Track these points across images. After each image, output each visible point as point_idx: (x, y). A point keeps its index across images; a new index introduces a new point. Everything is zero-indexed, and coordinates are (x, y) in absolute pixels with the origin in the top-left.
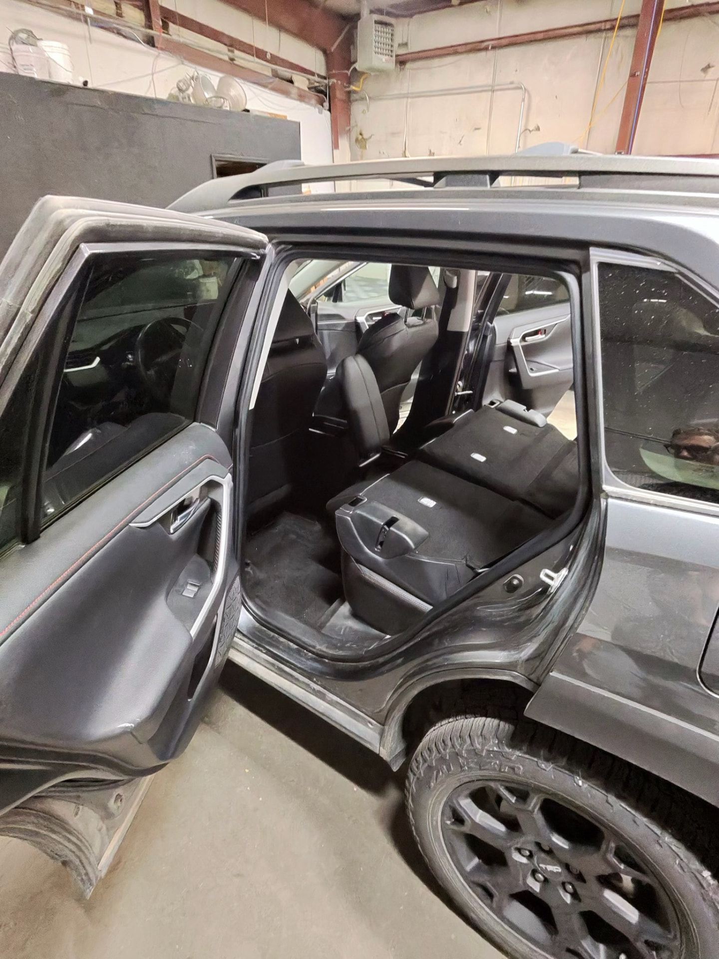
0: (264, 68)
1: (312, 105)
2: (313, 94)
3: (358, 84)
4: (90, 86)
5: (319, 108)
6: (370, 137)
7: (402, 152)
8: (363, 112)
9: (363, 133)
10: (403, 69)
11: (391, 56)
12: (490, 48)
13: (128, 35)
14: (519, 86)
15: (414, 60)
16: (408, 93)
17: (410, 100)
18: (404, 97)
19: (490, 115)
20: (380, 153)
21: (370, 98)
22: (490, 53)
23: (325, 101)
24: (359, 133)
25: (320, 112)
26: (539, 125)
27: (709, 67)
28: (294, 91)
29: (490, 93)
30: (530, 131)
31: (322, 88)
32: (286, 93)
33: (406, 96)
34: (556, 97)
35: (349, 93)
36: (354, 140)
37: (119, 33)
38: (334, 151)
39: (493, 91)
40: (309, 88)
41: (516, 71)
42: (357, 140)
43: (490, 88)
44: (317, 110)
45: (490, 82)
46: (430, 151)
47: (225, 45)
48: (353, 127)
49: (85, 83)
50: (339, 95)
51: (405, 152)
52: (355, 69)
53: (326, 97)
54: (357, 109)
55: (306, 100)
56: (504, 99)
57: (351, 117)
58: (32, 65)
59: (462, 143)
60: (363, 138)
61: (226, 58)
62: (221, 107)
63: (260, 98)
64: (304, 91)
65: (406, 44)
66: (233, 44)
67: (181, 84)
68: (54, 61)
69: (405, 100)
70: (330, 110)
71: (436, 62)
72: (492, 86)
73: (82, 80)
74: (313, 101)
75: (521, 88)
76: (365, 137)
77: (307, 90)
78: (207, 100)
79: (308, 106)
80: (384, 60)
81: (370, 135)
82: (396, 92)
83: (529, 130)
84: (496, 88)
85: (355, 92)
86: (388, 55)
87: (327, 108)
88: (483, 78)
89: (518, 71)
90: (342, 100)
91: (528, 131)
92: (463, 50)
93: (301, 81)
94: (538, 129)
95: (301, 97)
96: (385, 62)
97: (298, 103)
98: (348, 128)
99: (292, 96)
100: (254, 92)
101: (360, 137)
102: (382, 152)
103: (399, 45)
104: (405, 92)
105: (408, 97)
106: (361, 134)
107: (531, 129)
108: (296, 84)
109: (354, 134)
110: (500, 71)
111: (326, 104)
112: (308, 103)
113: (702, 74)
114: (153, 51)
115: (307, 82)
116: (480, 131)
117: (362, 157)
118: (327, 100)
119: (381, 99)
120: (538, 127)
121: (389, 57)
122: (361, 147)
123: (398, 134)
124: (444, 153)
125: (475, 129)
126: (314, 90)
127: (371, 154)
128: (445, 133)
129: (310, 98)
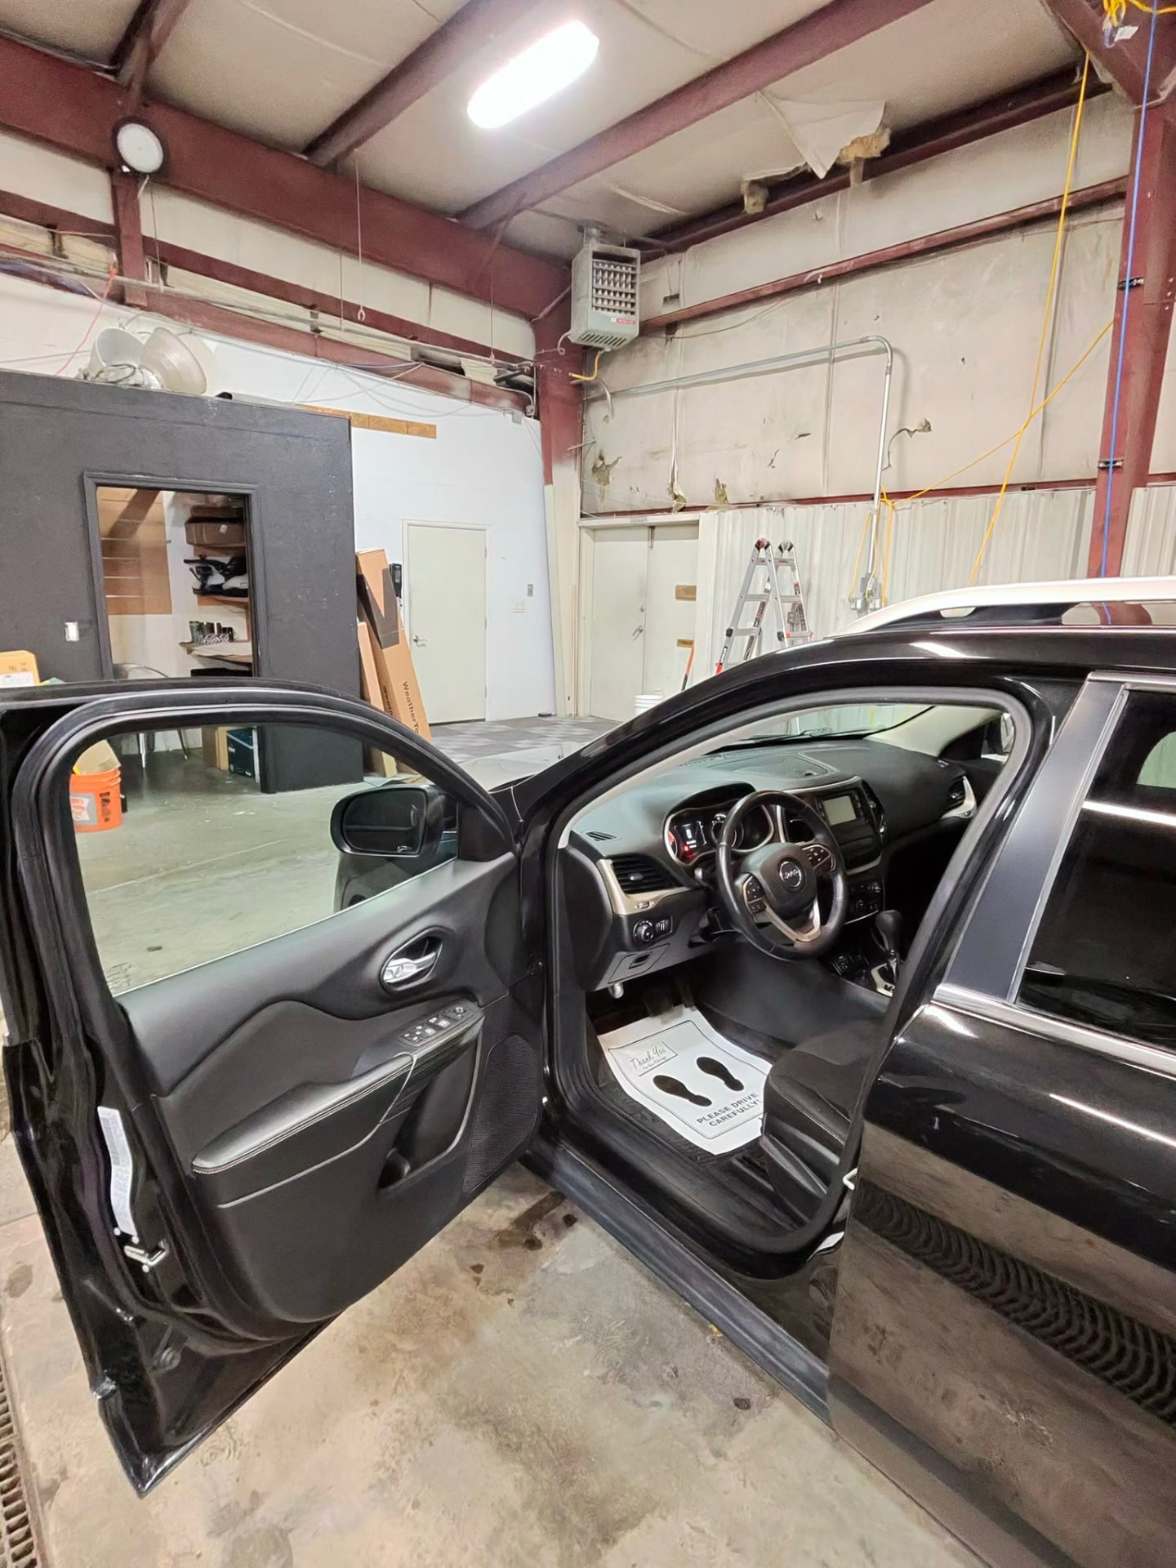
0: (399, 348)
1: (504, 410)
2: (504, 390)
3: (589, 370)
5: (519, 415)
6: (615, 463)
7: (667, 487)
8: (605, 419)
9: (604, 456)
10: (672, 339)
11: (632, 314)
12: (820, 282)
13: (74, 285)
14: (880, 346)
15: (688, 321)
16: (678, 380)
17: (681, 391)
18: (670, 388)
19: (828, 406)
20: (631, 489)
21: (612, 394)
23: (530, 403)
24: (598, 456)
25: (522, 422)
26: (930, 420)
28: (463, 386)
29: (827, 364)
30: (910, 433)
31: (522, 380)
32: (443, 389)
33: (677, 385)
34: (963, 360)
35: (578, 389)
36: (589, 470)
37: (56, 284)
38: (546, 487)
39: (833, 361)
40: (498, 381)
41: (877, 316)
42: (595, 469)
43: (826, 355)
44: (515, 418)
45: (825, 344)
46: (717, 482)
47: (304, 306)
48: (588, 447)
50: (556, 389)
51: (672, 485)
53: (532, 396)
54: (596, 415)
55: (488, 400)
56: (854, 374)
57: (584, 428)
59: (774, 464)
60: (604, 464)
61: (307, 328)
63: (375, 396)
64: (486, 385)
65: (675, 297)
66: (317, 302)
69: (673, 392)
70: (538, 418)
71: (727, 319)
72: (831, 350)
74: (506, 403)
75: (884, 350)
76: (607, 462)
77: (494, 384)
79: (492, 412)
80: (614, 320)
81: (615, 459)
82: (659, 379)
83: (908, 431)
84: (838, 354)
85: (589, 386)
86: (625, 313)
87: (534, 413)
88: (813, 335)
89: (881, 316)
90: (564, 401)
91: (905, 432)
92: (773, 292)
93: (481, 371)
94: (927, 427)
95: (478, 395)
96: (617, 323)
97: (469, 404)
98: (576, 447)
99: (457, 392)
100: (359, 385)
101: (600, 463)
102: (634, 488)
103: (666, 299)
104: (673, 377)
105: (678, 388)
106: (601, 458)
107: (912, 430)
108: (468, 375)
109: (590, 460)
110: (847, 322)
111: (531, 408)
112: (492, 405)
114: (122, 311)
115: (494, 370)
116: (809, 437)
117: (603, 498)
118: (533, 400)
119: (634, 395)
120: (928, 423)
121: (629, 314)
122: (599, 481)
123: (660, 455)
124: (743, 486)
125: (800, 436)
126: (504, 383)
127: (618, 493)
128: (745, 447)
129: (499, 398)
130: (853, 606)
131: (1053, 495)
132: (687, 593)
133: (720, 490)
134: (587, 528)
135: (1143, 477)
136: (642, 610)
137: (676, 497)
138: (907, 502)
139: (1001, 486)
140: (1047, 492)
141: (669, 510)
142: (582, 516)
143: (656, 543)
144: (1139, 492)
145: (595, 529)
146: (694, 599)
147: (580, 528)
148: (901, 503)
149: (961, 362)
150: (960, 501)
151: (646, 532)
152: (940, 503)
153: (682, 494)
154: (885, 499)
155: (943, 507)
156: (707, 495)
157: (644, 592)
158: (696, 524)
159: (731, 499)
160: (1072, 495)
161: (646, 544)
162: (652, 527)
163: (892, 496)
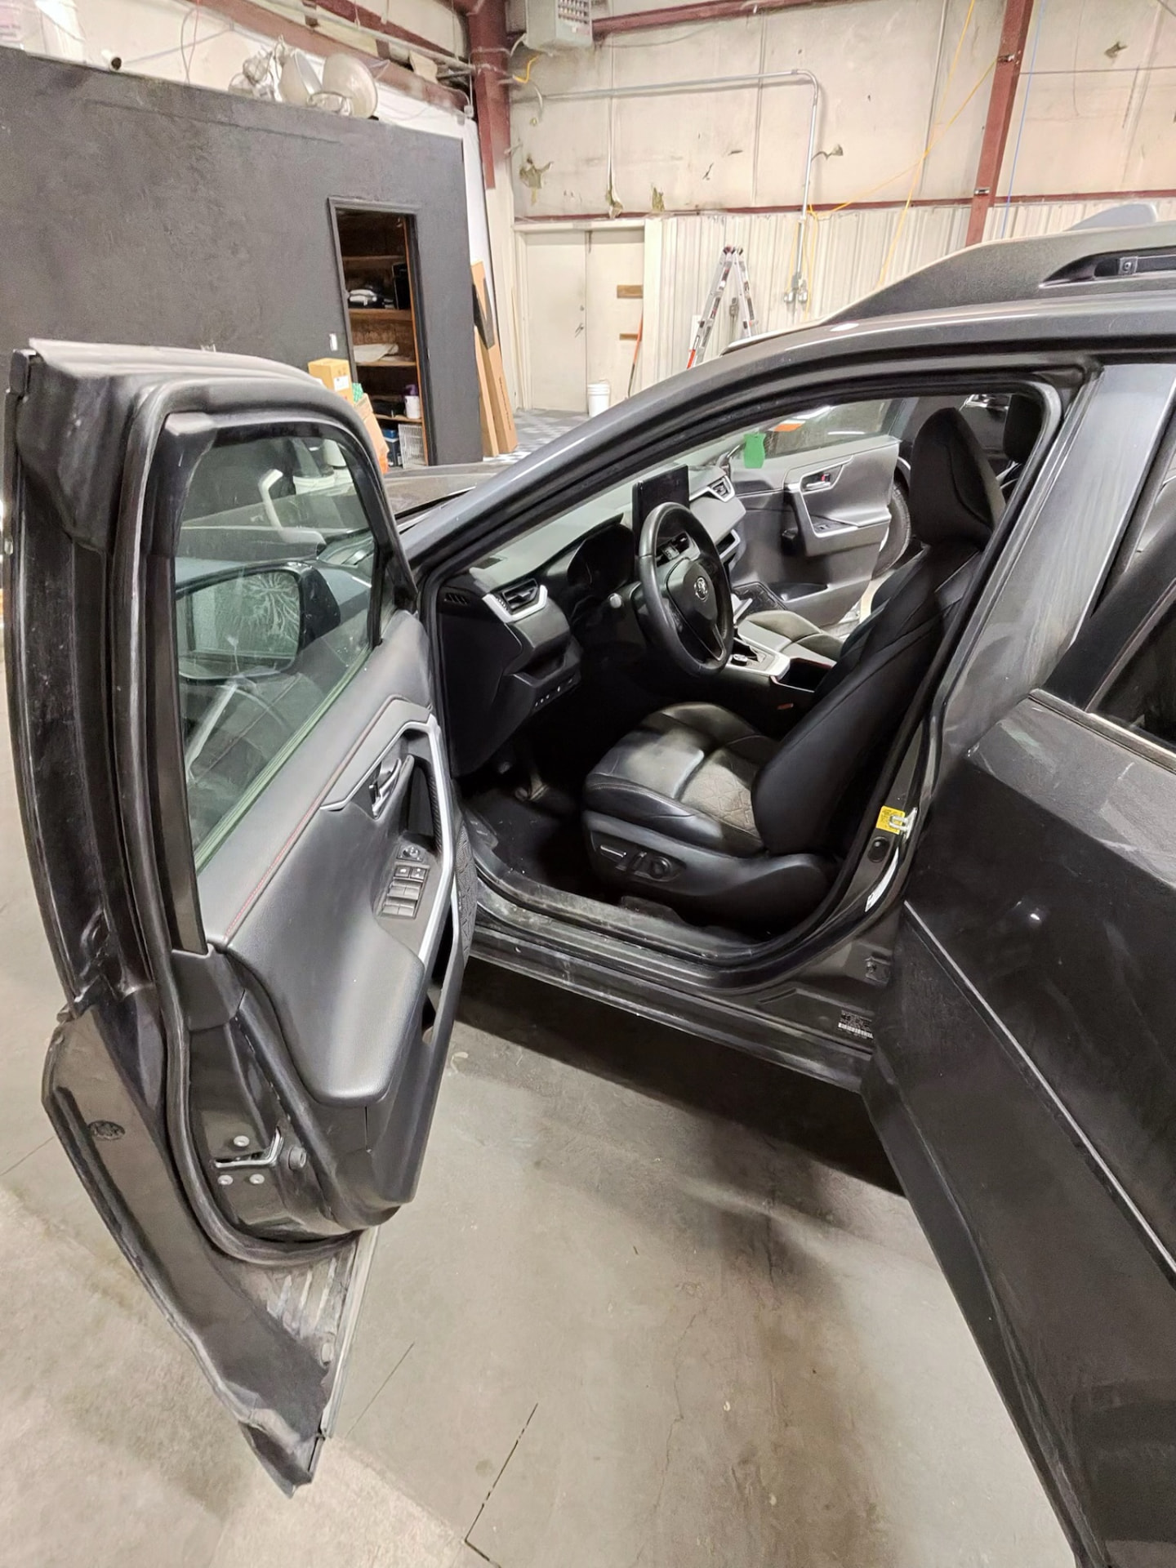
0: (364, 40)
1: (445, 109)
2: (445, 90)
3: (522, 71)
4: (123, 69)
5: (458, 116)
6: (548, 167)
7: (605, 193)
8: (533, 123)
9: (533, 158)
10: (601, 46)
11: (586, 22)
12: (755, 11)
14: (808, 78)
15: (618, 30)
16: (611, 90)
17: (615, 101)
18: (603, 97)
19: (757, 128)
20: (565, 194)
21: (544, 97)
22: (754, 20)
23: (467, 104)
24: (525, 160)
25: (462, 123)
26: (842, 146)
27: (1117, 48)
28: (416, 85)
29: (756, 90)
30: (827, 156)
31: (460, 79)
32: (405, 88)
33: (610, 95)
34: (869, 97)
35: (506, 89)
36: (518, 172)
38: (487, 192)
39: (762, 87)
40: (439, 79)
41: (800, 52)
42: (523, 172)
43: (756, 81)
44: (455, 118)
45: (755, 71)
46: (655, 190)
48: (516, 148)
49: (117, 63)
50: (492, 92)
51: (610, 192)
52: (521, 44)
53: (469, 96)
54: (520, 116)
55: (437, 101)
56: (783, 102)
57: (512, 130)
58: (14, 26)
59: (709, 176)
60: (533, 167)
61: (303, 21)
62: (337, 112)
64: (432, 84)
65: (601, 2)
67: (252, 69)
68: (50, 19)
69: (607, 101)
70: (475, 119)
71: (660, 35)
72: (760, 79)
73: (110, 56)
74: (447, 103)
75: (809, 82)
76: (538, 165)
77: (436, 82)
78: (311, 99)
79: (441, 112)
80: (574, 30)
81: (547, 163)
82: (590, 88)
83: (825, 154)
84: (765, 81)
85: (517, 86)
86: (581, 21)
87: (472, 115)
88: (742, 65)
89: (803, 52)
90: (496, 102)
91: (823, 155)
92: (708, 14)
93: (424, 65)
94: (840, 152)
95: (428, 96)
96: (575, 33)
97: (424, 105)
98: (507, 152)
99: (413, 93)
101: (529, 167)
102: (568, 193)
104: (606, 86)
105: (612, 97)
106: (530, 161)
107: (828, 153)
108: (418, 72)
109: (518, 161)
110: (773, 52)
111: (469, 108)
112: (441, 107)
113: (1108, 60)
115: (435, 68)
116: (740, 154)
117: (533, 201)
118: (470, 101)
119: (563, 100)
120: (840, 149)
121: (583, 24)
122: (531, 185)
123: (596, 161)
124: (680, 193)
125: (733, 153)
126: (447, 82)
127: (550, 197)
128: (681, 158)
129: (441, 98)
130: (786, 298)
131: (933, 211)
132: (633, 292)
133: (658, 198)
134: (521, 232)
135: (993, 200)
136: (582, 309)
137: (613, 203)
138: (827, 214)
139: (906, 202)
140: (929, 208)
141: (606, 216)
142: (517, 219)
143: (594, 247)
144: (990, 210)
145: (526, 233)
146: (641, 297)
147: (515, 232)
148: (821, 215)
149: (867, 99)
150: (868, 214)
151: (582, 236)
152: (851, 217)
153: (619, 200)
154: (811, 211)
155: (855, 219)
156: (644, 202)
157: (584, 291)
158: (642, 229)
159: (667, 206)
160: (946, 211)
161: (582, 248)
162: (590, 232)
163: (818, 208)
